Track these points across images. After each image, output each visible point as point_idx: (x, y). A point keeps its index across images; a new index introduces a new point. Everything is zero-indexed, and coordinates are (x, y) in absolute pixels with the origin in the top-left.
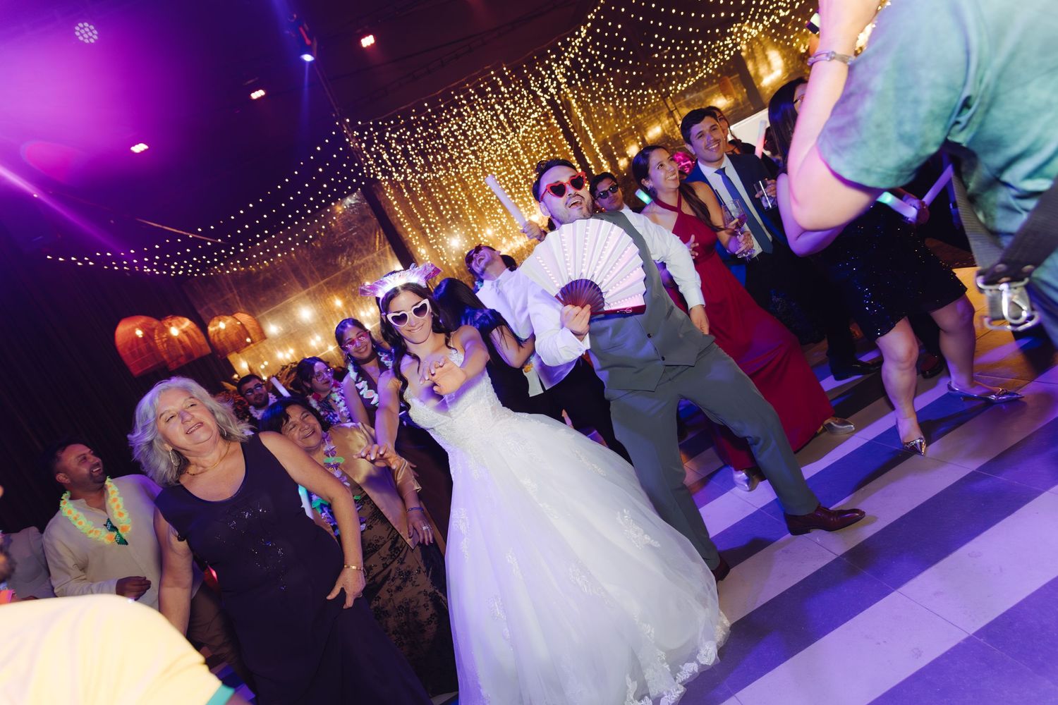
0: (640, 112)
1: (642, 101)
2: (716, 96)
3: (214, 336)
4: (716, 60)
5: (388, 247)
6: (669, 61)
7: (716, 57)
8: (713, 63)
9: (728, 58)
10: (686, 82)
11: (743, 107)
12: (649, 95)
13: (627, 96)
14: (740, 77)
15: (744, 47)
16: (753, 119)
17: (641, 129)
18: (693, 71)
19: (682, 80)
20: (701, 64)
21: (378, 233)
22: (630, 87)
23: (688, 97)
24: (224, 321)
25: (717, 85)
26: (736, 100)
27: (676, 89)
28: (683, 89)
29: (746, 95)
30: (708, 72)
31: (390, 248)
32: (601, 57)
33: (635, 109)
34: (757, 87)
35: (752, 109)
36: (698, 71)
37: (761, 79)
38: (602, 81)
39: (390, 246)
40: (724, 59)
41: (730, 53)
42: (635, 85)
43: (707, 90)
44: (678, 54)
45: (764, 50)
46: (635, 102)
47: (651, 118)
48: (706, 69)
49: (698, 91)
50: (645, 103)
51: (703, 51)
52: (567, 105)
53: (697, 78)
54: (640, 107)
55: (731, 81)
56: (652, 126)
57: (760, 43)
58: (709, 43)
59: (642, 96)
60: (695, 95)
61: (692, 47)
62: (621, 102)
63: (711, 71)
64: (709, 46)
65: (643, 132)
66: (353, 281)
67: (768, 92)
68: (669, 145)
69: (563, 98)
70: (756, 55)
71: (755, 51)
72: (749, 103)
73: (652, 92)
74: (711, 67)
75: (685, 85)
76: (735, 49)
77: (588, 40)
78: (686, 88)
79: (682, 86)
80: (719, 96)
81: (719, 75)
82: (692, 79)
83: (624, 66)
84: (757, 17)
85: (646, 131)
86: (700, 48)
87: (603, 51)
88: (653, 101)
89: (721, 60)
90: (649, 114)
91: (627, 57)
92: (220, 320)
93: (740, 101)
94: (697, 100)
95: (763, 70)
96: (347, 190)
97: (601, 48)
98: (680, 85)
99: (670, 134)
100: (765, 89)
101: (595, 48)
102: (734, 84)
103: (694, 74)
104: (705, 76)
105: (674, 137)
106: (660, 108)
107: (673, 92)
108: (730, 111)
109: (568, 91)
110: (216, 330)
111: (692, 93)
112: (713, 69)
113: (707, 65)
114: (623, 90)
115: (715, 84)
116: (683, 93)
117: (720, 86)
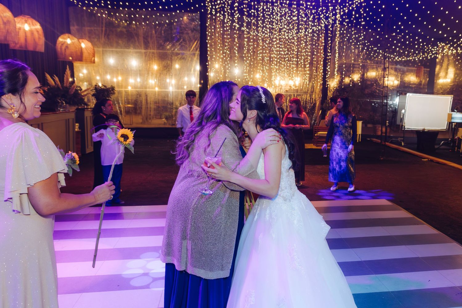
0: (370, 59)
1: (374, 54)
2: (412, 74)
3: (59, 43)
4: (422, 55)
5: (198, 52)
6: (399, 41)
7: (423, 54)
8: (420, 56)
9: (429, 58)
10: (402, 57)
11: (422, 87)
12: (379, 53)
13: (368, 47)
14: (430, 71)
15: (440, 57)
16: (423, 96)
17: (365, 68)
18: (408, 53)
19: (400, 55)
20: (414, 52)
21: (196, 42)
22: (372, 43)
23: (398, 66)
24: (71, 39)
25: (416, 69)
26: (421, 81)
27: (394, 58)
28: (398, 60)
29: (427, 82)
30: (415, 59)
31: (198, 54)
32: (365, 18)
33: (368, 57)
34: (435, 81)
35: (426, 91)
36: (411, 55)
37: (439, 78)
38: (359, 31)
39: (199, 52)
40: (427, 57)
41: (432, 56)
42: (375, 43)
43: (410, 68)
44: (406, 40)
45: (448, 65)
46: (370, 52)
47: (373, 66)
48: (415, 57)
49: (405, 66)
50: (375, 56)
51: (419, 45)
52: (333, 32)
53: (408, 59)
54: (371, 57)
55: (424, 70)
56: (372, 70)
57: (449, 60)
58: (425, 44)
59: (375, 51)
60: (402, 67)
61: (414, 40)
62: (363, 49)
63: (417, 59)
64: (423, 46)
65: (366, 71)
66: (168, 60)
67: (439, 87)
68: (375, 85)
69: (334, 29)
70: (443, 65)
71: (444, 63)
72: (427, 87)
73: (381, 52)
74: (418, 57)
75: (400, 59)
76: (435, 55)
77: (363, 4)
78: (400, 60)
79: (398, 58)
80: (414, 75)
81: (419, 64)
82: (405, 58)
83: (375, 30)
84: (455, 46)
85: (368, 71)
86: (419, 44)
87: (368, 15)
88: (379, 57)
89: (425, 57)
90: (374, 63)
91: (378, 26)
92: (69, 37)
93: (423, 83)
94: (401, 70)
95: (442, 74)
96: (190, 9)
97: (368, 13)
98: (398, 57)
99: (378, 79)
100: (438, 84)
101: (365, 11)
102: (424, 73)
103: (408, 56)
104: (413, 60)
105: (380, 82)
106: (381, 63)
107: (392, 59)
108: (415, 86)
109: (339, 26)
110: (62, 42)
111: (401, 65)
112: (419, 59)
113: (417, 55)
114: (367, 43)
115: (416, 67)
116: (397, 63)
117: (417, 70)
